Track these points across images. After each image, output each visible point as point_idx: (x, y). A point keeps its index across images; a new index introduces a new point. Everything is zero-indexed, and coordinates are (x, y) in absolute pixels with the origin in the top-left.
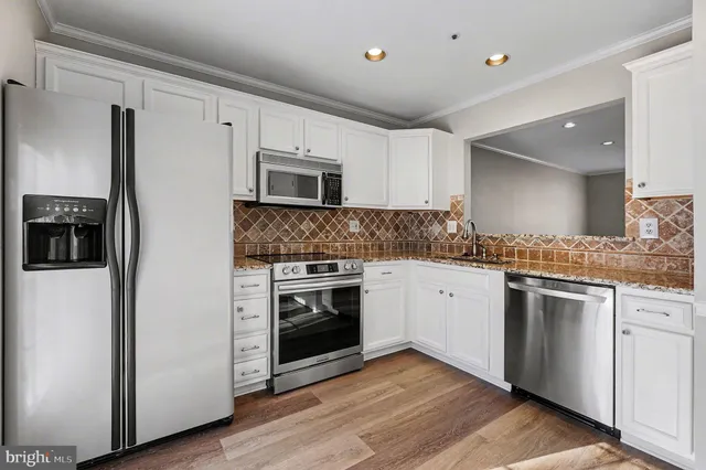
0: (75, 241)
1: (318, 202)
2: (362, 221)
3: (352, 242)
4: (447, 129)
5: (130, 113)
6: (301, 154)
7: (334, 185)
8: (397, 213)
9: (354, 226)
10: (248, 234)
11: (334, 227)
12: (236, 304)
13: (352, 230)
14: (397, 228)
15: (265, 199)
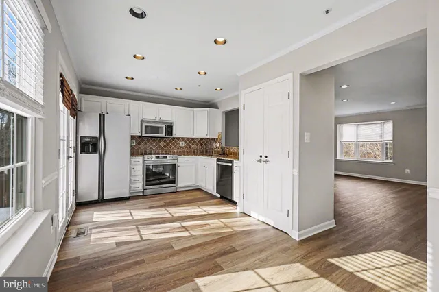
0: (91, 147)
1: (163, 135)
2: (185, 142)
3: (180, 150)
4: (217, 108)
5: (104, 115)
6: (158, 120)
7: (170, 130)
8: (202, 139)
9: (182, 144)
10: (140, 146)
11: (173, 144)
12: (132, 167)
13: (181, 145)
14: (201, 145)
15: (144, 135)
